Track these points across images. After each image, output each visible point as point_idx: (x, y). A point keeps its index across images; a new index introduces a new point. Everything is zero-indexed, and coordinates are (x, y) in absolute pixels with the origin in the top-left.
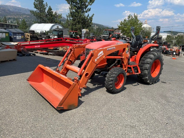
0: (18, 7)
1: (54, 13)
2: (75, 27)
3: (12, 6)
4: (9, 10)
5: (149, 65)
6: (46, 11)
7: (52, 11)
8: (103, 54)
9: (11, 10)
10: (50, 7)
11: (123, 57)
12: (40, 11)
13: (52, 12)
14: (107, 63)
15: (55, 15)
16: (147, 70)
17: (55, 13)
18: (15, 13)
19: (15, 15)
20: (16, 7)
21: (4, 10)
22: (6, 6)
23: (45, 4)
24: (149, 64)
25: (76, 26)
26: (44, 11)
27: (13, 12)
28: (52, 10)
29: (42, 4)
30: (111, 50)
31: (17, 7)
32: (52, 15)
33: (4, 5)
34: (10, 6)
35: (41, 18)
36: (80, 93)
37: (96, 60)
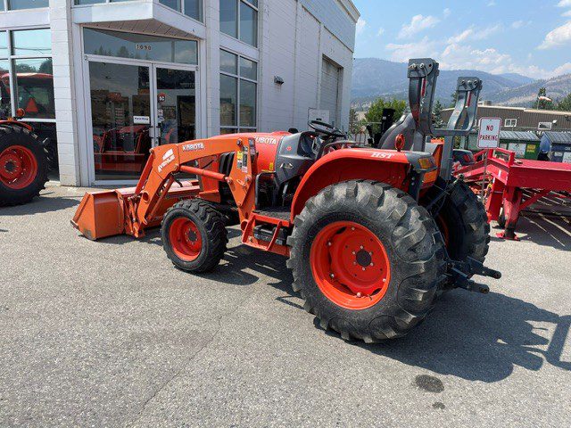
8: (173, 158)
11: (229, 179)
14: (218, 191)
30: (193, 150)
36: (137, 230)
37: (160, 169)
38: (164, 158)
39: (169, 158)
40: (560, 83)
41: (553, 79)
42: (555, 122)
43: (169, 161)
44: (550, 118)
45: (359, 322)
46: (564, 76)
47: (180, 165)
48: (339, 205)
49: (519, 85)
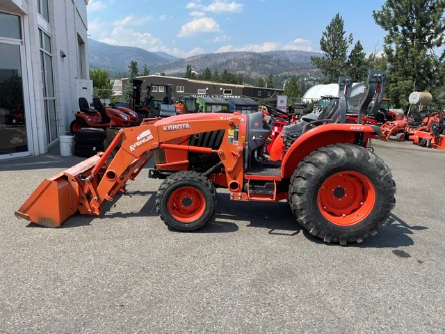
0: (306, 53)
1: (367, 57)
2: (393, 86)
3: (295, 51)
4: (287, 61)
5: (304, 182)
6: (348, 54)
7: (362, 52)
8: (151, 137)
9: (291, 59)
10: (359, 43)
11: (219, 151)
12: (333, 56)
13: (363, 55)
14: (187, 161)
15: (369, 61)
16: (300, 195)
17: (370, 57)
18: (298, 65)
19: (297, 70)
20: (301, 52)
21: (278, 62)
22: (283, 52)
23: (347, 39)
24: (305, 179)
25: (397, 86)
26: (343, 55)
27: (293, 64)
28: (362, 49)
29: (341, 38)
30: (175, 130)
31: (303, 52)
32: (360, 63)
33: (280, 51)
34: (290, 51)
35: (332, 70)
36: (96, 208)
37: (132, 148)
38: (138, 138)
39: (146, 138)
40: (194, 61)
41: (189, 58)
42: (207, 89)
43: (144, 141)
44: (203, 86)
45: (355, 232)
46: (195, 56)
47: (160, 143)
48: (342, 161)
49: (168, 61)
